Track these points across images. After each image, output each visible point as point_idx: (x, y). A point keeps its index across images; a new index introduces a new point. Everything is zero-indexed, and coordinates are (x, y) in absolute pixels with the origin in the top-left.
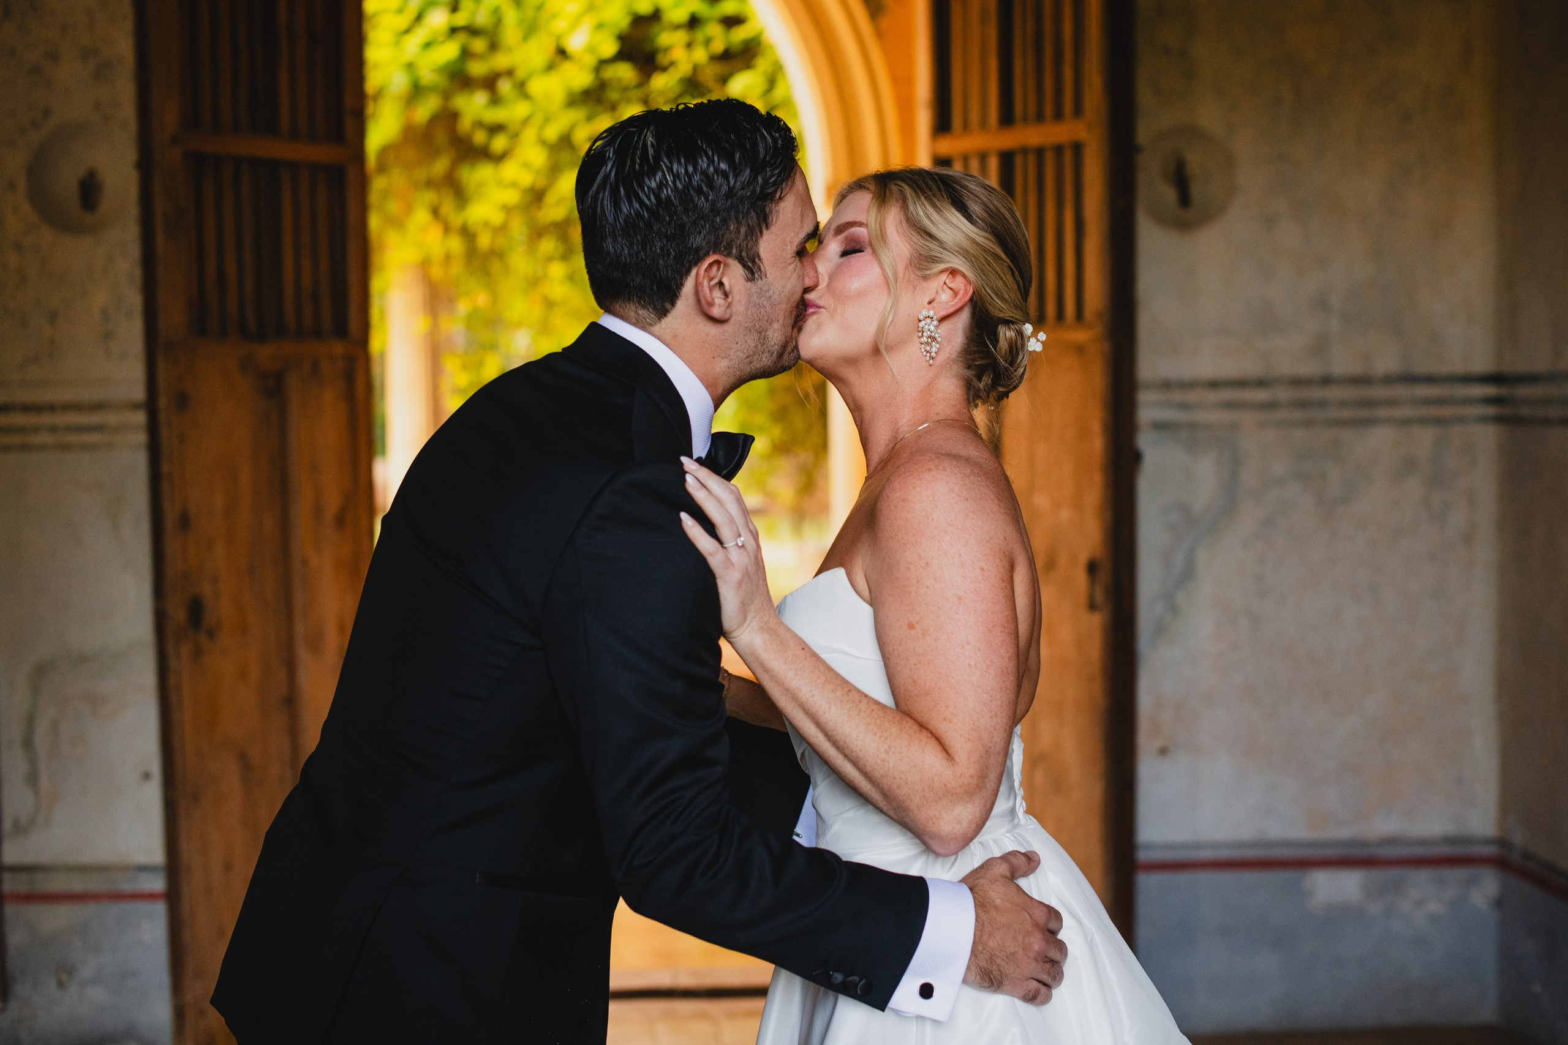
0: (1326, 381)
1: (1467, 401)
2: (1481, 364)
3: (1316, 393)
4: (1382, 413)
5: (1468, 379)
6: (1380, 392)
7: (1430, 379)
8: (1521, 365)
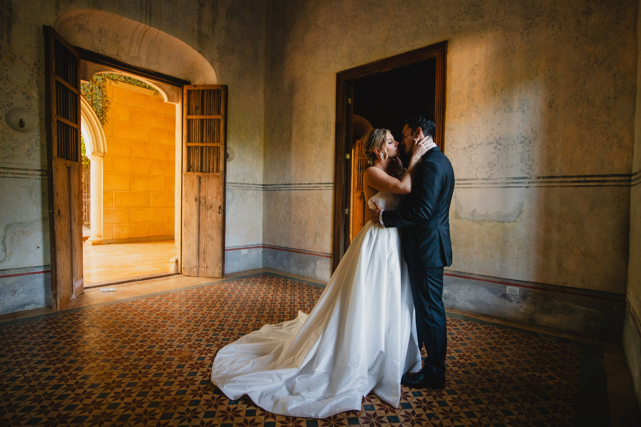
0: (244, 184)
1: (260, 188)
2: (262, 183)
3: (243, 185)
4: (250, 188)
5: (260, 185)
6: (250, 186)
7: (256, 185)
8: (265, 184)
